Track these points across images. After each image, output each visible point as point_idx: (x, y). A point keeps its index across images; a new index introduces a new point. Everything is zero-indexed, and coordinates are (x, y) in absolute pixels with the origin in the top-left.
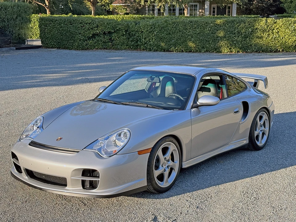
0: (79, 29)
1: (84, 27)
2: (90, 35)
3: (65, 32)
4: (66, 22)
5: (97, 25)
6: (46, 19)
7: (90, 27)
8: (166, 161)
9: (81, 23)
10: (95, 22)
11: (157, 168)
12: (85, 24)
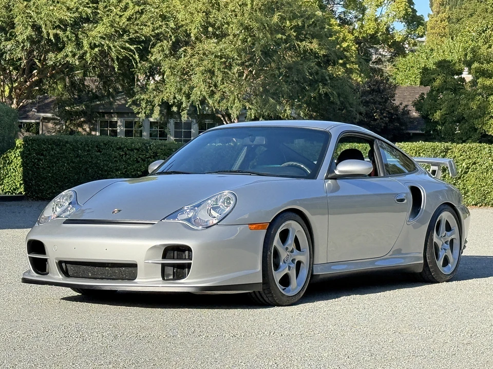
0: (115, 161)
1: (125, 156)
2: (139, 173)
3: (84, 167)
4: (88, 147)
5: (154, 153)
6: (44, 140)
7: (139, 157)
8: (288, 252)
9: (120, 148)
10: (150, 146)
11: (277, 267)
12: (128, 150)
